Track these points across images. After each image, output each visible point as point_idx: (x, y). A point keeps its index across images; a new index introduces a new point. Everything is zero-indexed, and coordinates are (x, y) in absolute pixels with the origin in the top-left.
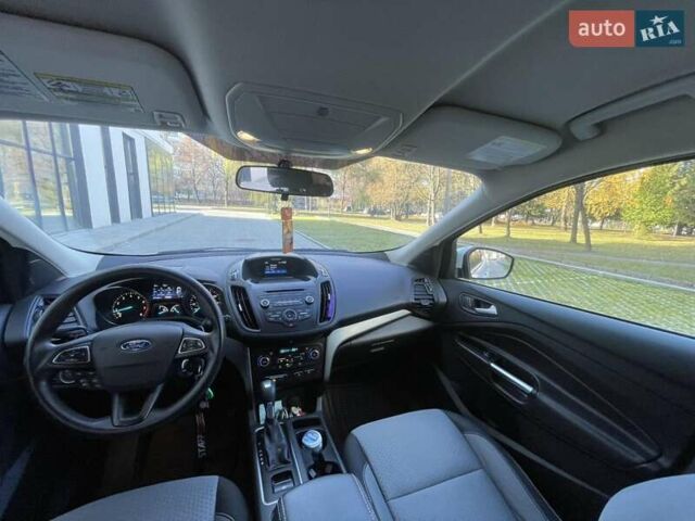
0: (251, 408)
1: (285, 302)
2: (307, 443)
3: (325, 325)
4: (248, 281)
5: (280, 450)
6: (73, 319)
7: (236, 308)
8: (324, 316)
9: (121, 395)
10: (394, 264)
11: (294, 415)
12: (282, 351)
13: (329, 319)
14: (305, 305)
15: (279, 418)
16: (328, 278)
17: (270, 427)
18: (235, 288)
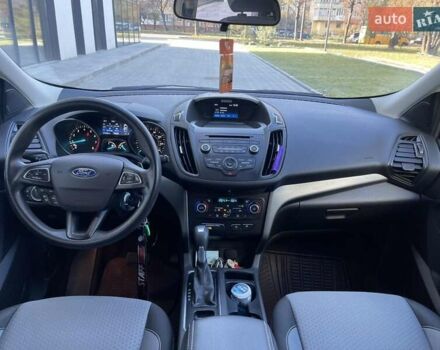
0: (187, 252)
1: (227, 149)
2: (235, 293)
3: (269, 179)
4: (193, 124)
5: (206, 292)
6: (38, 146)
7: (175, 150)
8: (268, 168)
9: (75, 214)
10: (380, 115)
11: (230, 267)
12: (221, 200)
13: (274, 172)
14: (248, 154)
15: (214, 266)
16: (281, 127)
17: (201, 270)
18: (178, 130)
